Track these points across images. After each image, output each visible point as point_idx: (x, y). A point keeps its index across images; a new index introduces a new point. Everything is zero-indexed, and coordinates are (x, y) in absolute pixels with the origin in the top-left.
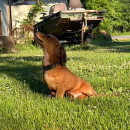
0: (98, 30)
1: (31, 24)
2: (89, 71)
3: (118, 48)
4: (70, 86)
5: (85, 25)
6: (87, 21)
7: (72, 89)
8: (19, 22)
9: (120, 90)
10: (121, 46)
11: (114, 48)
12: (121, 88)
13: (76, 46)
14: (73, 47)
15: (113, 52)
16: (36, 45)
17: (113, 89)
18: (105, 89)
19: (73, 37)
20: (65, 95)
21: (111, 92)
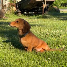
0: (52, 6)
1: (14, 3)
2: (47, 34)
3: (63, 18)
4: (35, 45)
5: (45, 4)
6: (46, 1)
7: (36, 46)
8: (7, 1)
9: (64, 47)
10: (65, 16)
11: (61, 17)
12: (64, 45)
13: (39, 16)
14: (38, 16)
15: (60, 20)
16: (17, 15)
17: (59, 46)
18: (55, 45)
19: (38, 10)
20: (33, 50)
21: (58, 48)
